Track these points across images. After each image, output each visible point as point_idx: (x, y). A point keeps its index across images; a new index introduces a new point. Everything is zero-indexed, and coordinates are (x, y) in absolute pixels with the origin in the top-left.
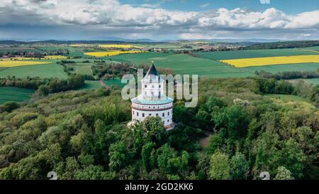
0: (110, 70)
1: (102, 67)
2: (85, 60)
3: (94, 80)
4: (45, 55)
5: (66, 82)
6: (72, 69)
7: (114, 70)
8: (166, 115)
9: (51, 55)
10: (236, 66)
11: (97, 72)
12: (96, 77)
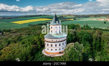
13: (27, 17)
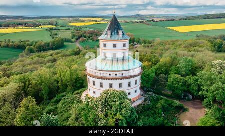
0: (85, 35)
1: (79, 33)
2: (68, 28)
3: (72, 42)
4: (41, 25)
5: (49, 44)
6: (56, 34)
7: (88, 35)
8: (133, 83)
9: (45, 25)
10: (180, 32)
11: (74, 36)
12: (73, 40)
13: (208, 18)
